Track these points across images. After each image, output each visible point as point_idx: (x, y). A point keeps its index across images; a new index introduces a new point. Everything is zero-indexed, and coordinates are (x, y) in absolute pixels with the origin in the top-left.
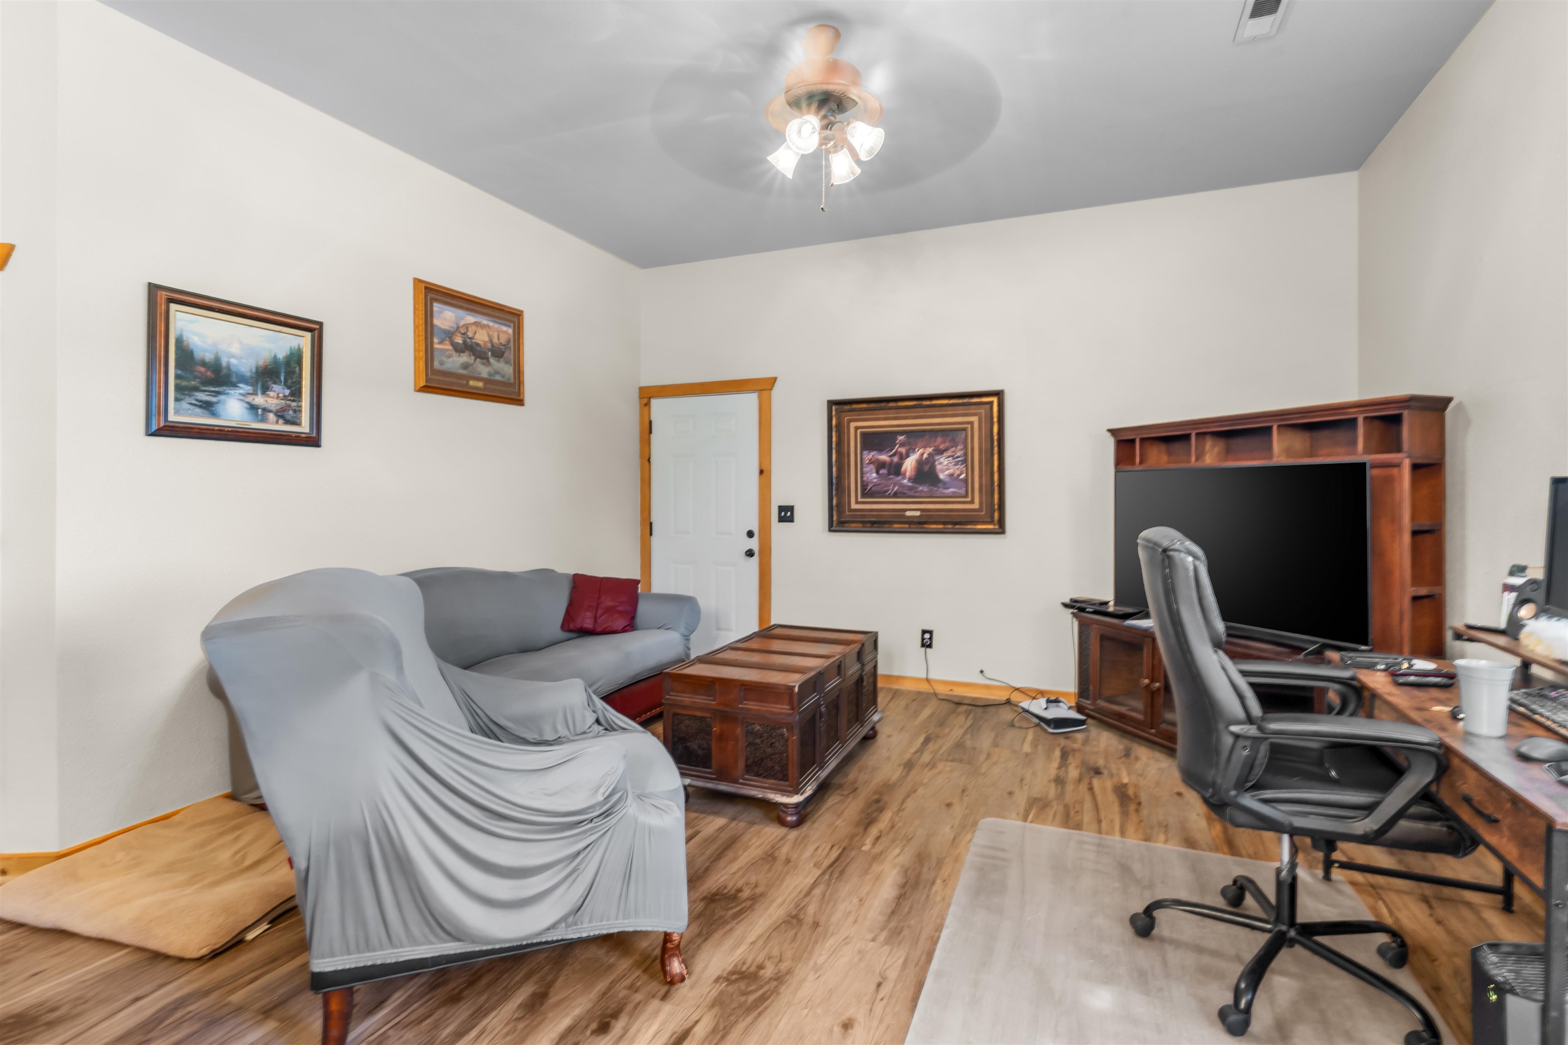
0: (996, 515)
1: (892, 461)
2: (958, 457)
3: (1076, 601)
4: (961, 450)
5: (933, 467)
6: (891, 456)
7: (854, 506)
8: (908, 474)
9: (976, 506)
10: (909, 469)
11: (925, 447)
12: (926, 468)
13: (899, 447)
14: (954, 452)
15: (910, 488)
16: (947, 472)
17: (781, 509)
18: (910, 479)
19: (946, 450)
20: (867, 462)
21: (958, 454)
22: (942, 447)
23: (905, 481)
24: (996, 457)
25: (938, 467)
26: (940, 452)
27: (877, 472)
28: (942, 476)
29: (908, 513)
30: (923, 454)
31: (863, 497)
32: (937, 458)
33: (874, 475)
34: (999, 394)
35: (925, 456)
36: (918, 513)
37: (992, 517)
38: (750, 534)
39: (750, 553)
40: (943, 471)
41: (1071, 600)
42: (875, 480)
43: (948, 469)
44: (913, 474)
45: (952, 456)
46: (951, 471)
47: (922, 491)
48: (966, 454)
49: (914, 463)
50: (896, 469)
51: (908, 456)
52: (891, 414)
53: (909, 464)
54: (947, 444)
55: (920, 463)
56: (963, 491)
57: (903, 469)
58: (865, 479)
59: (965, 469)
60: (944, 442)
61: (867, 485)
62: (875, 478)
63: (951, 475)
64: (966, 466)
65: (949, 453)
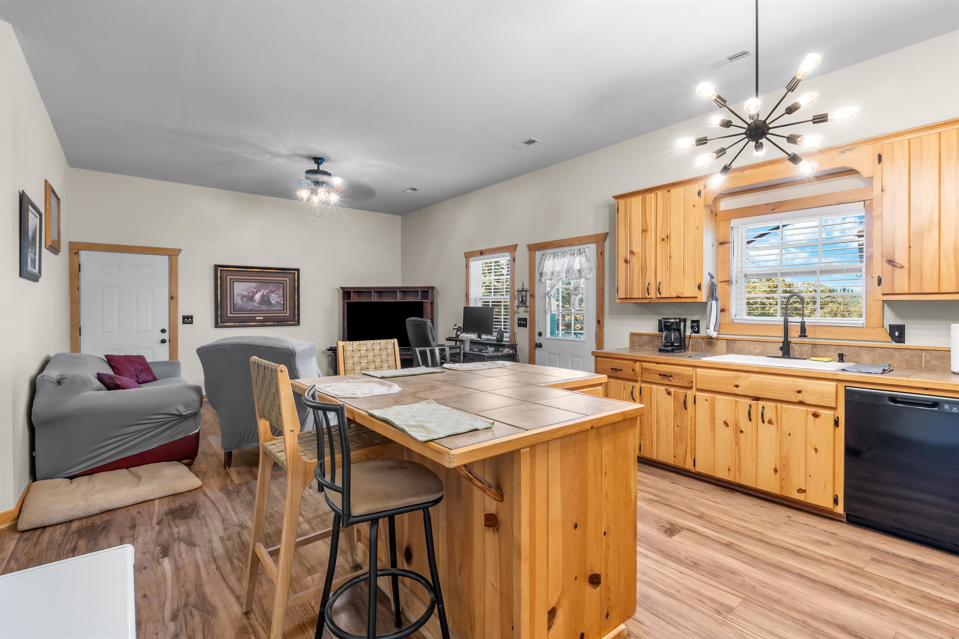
0: (296, 318)
1: (249, 295)
2: (280, 294)
3: (332, 348)
4: (282, 291)
5: (269, 298)
6: (248, 293)
7: (229, 315)
8: (257, 301)
9: (288, 314)
10: (257, 298)
11: (265, 290)
12: (266, 298)
13: (253, 289)
14: (278, 292)
15: (258, 307)
16: (275, 301)
17: (184, 318)
18: (258, 303)
19: (275, 291)
20: (236, 295)
21: (280, 293)
22: (273, 290)
23: (256, 304)
24: (296, 295)
25: (271, 298)
26: (272, 292)
27: (242, 300)
28: (272, 302)
29: (257, 318)
30: (264, 293)
31: (234, 311)
32: (270, 294)
33: (240, 301)
34: (298, 270)
35: (265, 293)
36: (262, 318)
37: (294, 318)
38: (163, 331)
39: (163, 341)
40: (273, 300)
41: (330, 348)
42: (240, 303)
43: (275, 299)
44: (259, 301)
45: (277, 294)
46: (277, 300)
47: (264, 308)
48: (284, 293)
49: (260, 296)
50: (251, 298)
51: (257, 293)
52: (249, 274)
53: (258, 296)
54: (275, 289)
55: (263, 296)
56: (282, 309)
57: (255, 298)
58: (235, 302)
59: (283, 299)
60: (274, 288)
61: (236, 306)
62: (240, 302)
63: (277, 302)
64: (284, 299)
65: (276, 292)
